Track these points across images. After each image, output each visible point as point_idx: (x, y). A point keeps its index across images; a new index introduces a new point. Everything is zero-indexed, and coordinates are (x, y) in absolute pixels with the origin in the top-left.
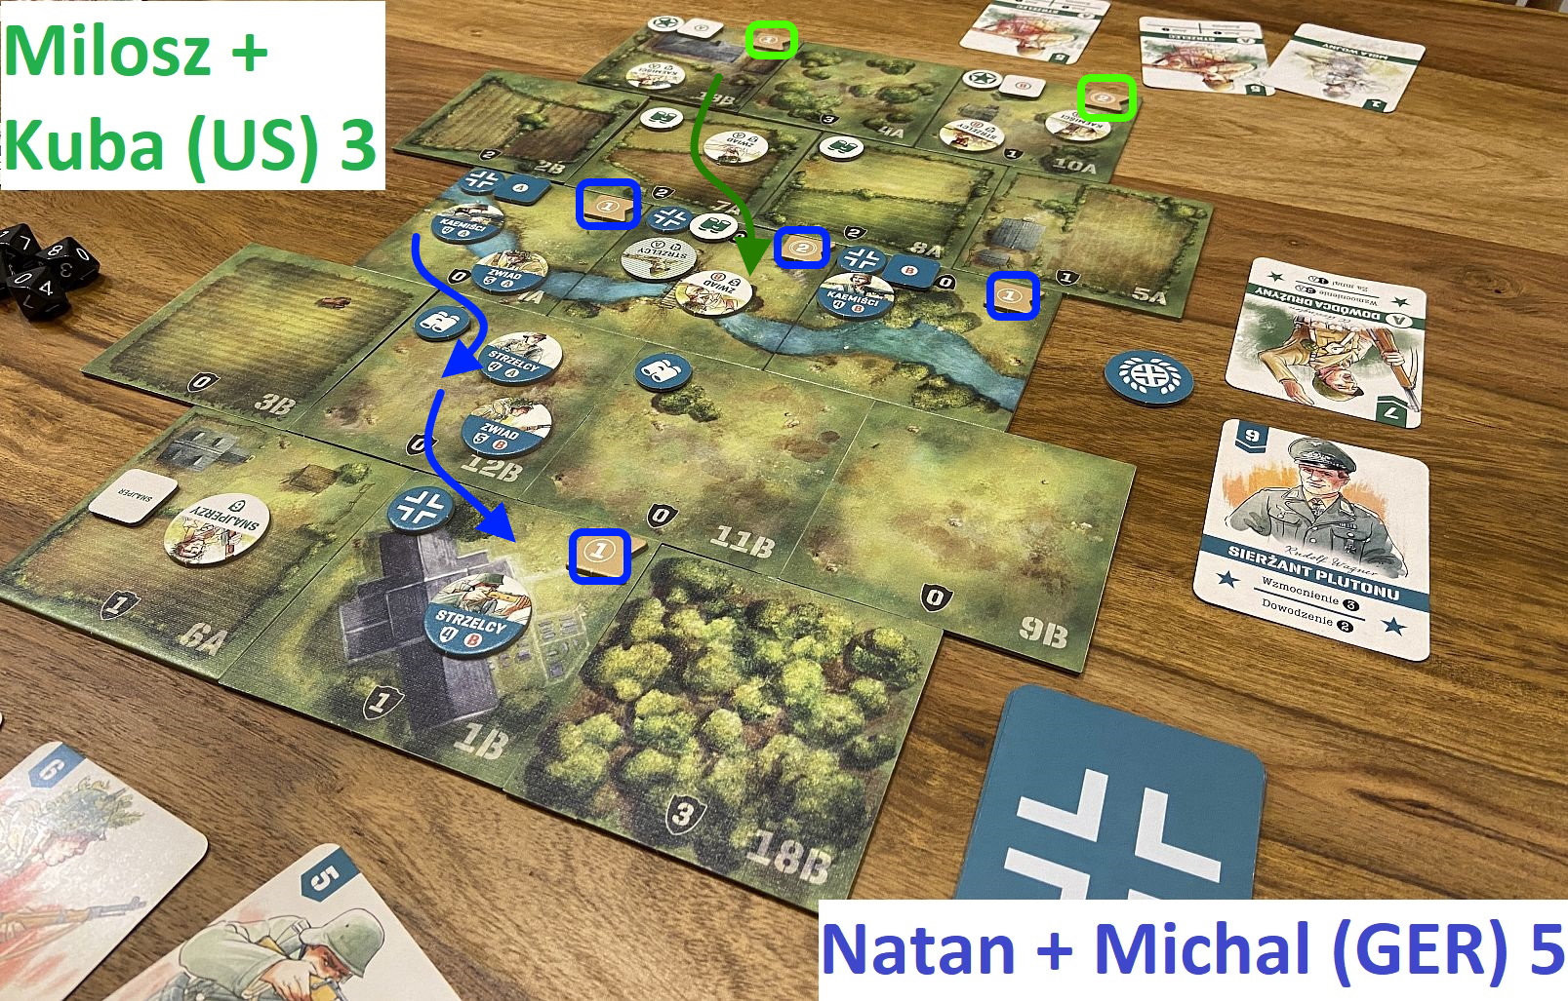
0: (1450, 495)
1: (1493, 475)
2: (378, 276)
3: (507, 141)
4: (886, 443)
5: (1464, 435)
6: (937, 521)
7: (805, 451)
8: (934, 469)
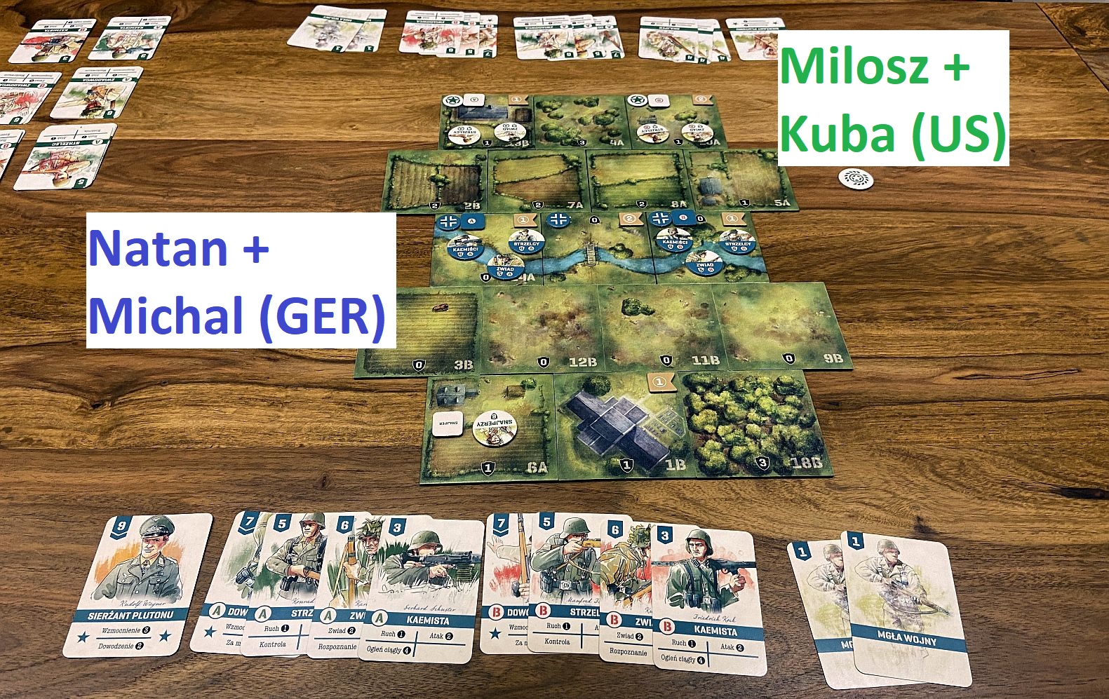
0: (930, 260)
1: (939, 247)
2: (449, 289)
3: (437, 195)
4: (728, 301)
5: (922, 233)
6: (769, 328)
7: (700, 315)
8: (753, 307)
